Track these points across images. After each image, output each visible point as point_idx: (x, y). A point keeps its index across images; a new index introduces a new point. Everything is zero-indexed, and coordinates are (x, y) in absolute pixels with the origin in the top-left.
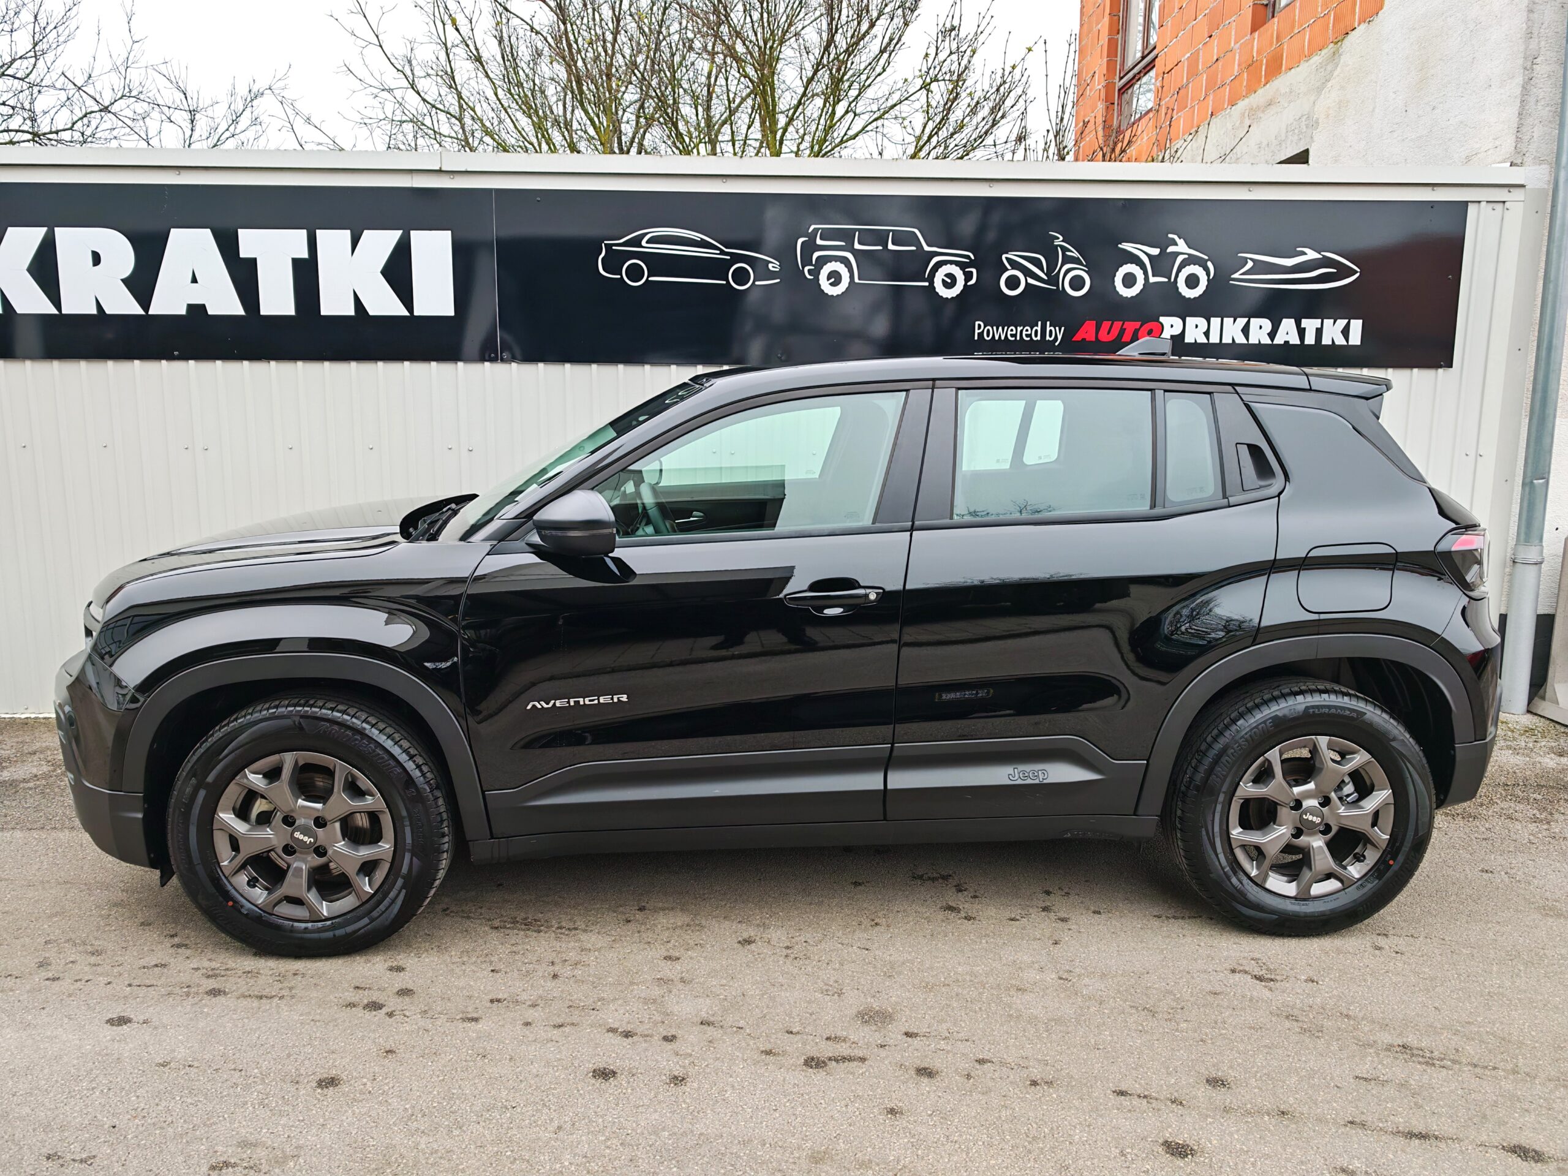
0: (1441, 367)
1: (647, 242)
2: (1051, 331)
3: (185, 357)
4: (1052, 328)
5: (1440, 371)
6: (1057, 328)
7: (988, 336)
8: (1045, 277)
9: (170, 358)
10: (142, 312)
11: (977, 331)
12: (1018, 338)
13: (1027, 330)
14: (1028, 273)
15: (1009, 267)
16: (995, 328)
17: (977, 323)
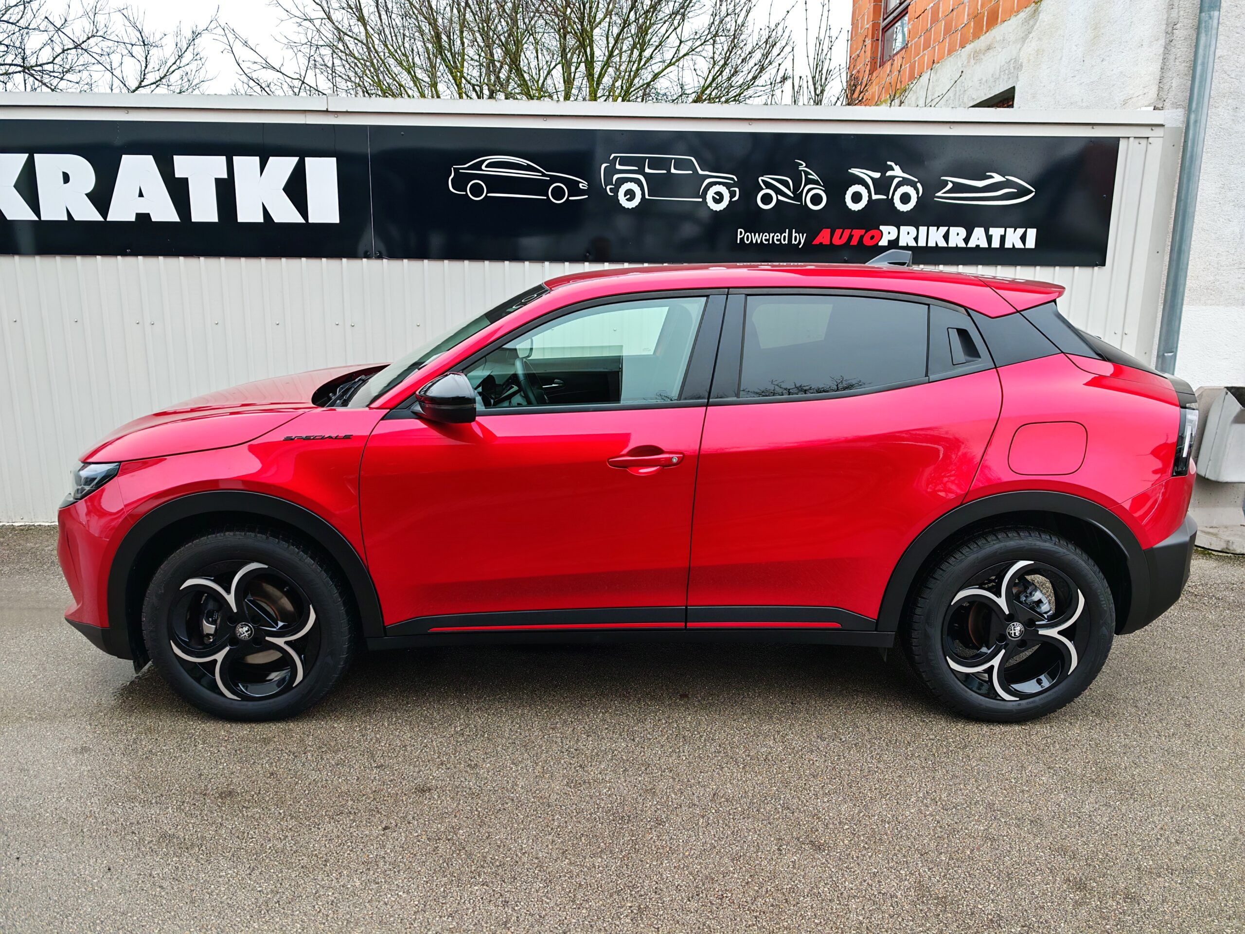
0: (1097, 265)
1: (486, 167)
2: (796, 237)
3: (135, 253)
4: (797, 234)
5: (1096, 268)
6: (801, 235)
7: (748, 240)
8: (792, 196)
9: (124, 254)
10: (102, 219)
11: (739, 237)
12: (771, 243)
13: (777, 236)
14: (778, 192)
15: (764, 187)
16: (753, 234)
17: (739, 230)
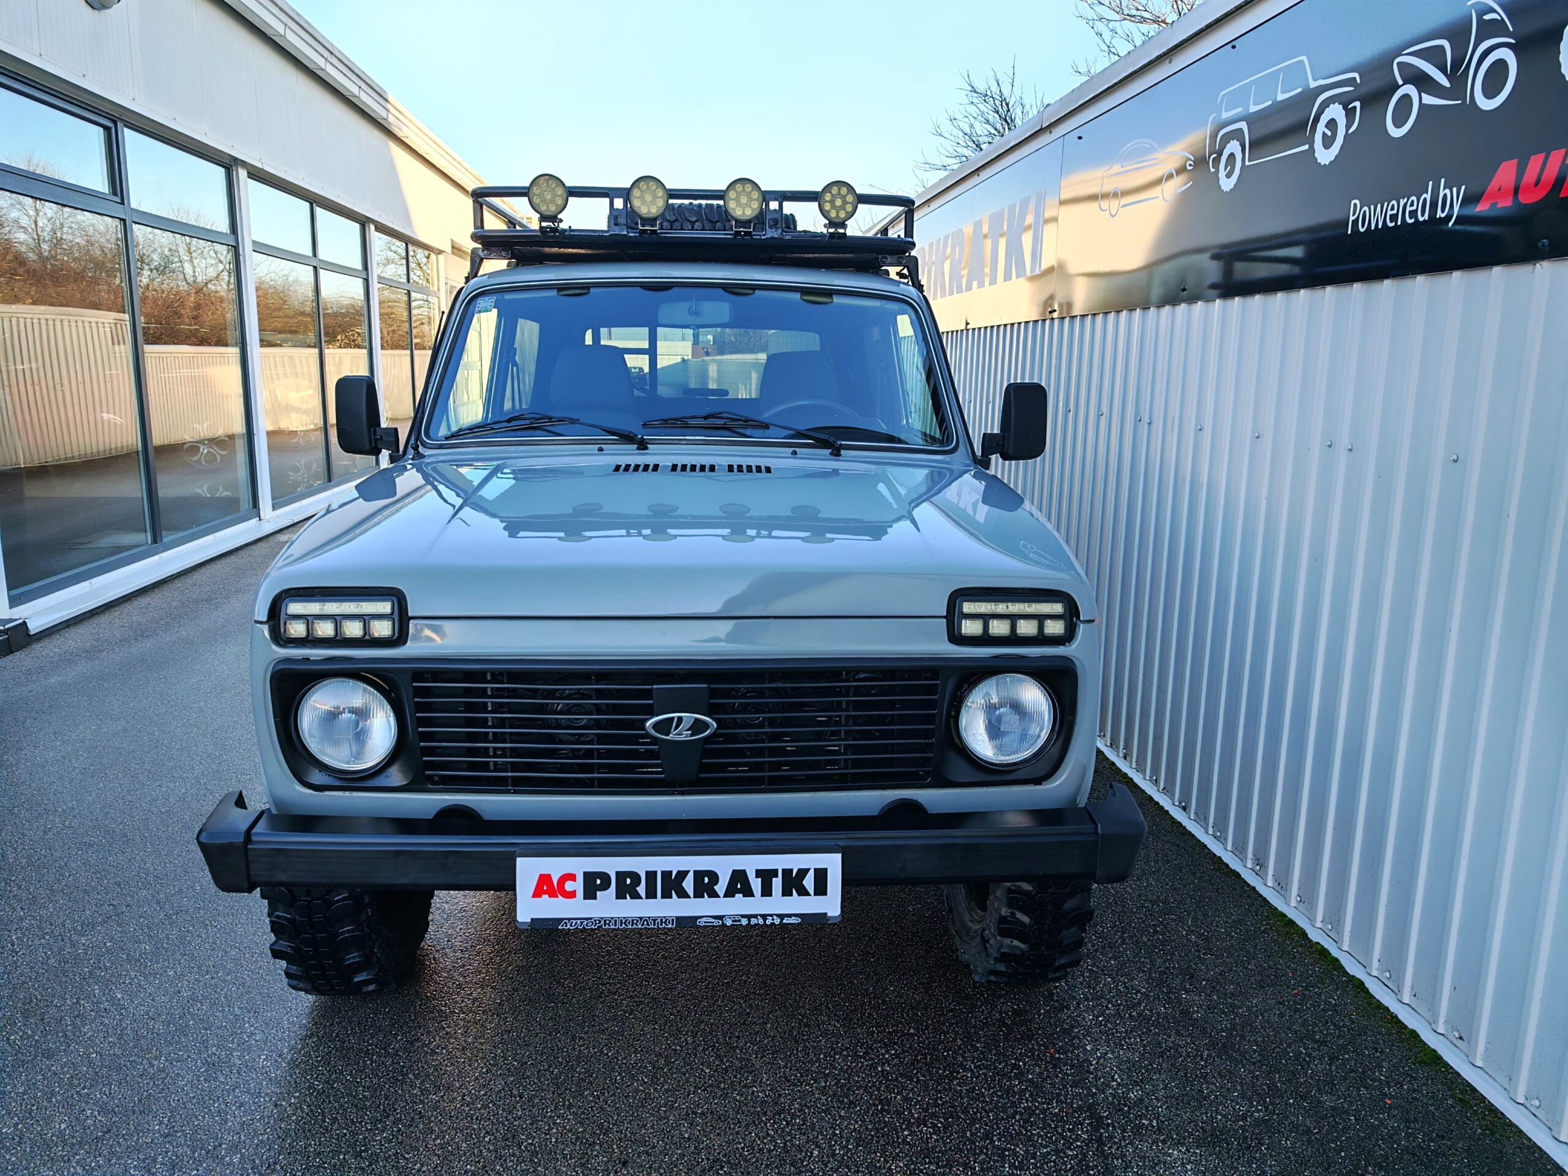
2: (1445, 195)
4: (1447, 191)
6: (1455, 190)
7: (1363, 227)
8: (1446, 83)
11: (1352, 218)
12: (1399, 223)
13: (1412, 205)
14: (1422, 81)
15: (1400, 82)
16: (1372, 207)
17: (1353, 202)
